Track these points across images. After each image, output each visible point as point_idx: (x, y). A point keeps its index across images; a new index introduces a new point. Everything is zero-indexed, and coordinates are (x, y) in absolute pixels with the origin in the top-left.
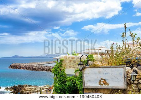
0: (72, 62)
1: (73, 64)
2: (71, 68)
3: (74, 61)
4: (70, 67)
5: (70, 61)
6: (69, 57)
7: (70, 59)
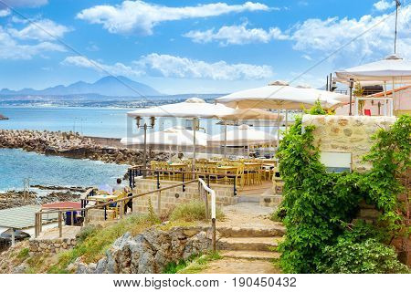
0: (341, 134)
1: (343, 139)
2: (338, 150)
3: (346, 131)
4: (333, 147)
5: (336, 130)
6: (332, 121)
7: (335, 125)
